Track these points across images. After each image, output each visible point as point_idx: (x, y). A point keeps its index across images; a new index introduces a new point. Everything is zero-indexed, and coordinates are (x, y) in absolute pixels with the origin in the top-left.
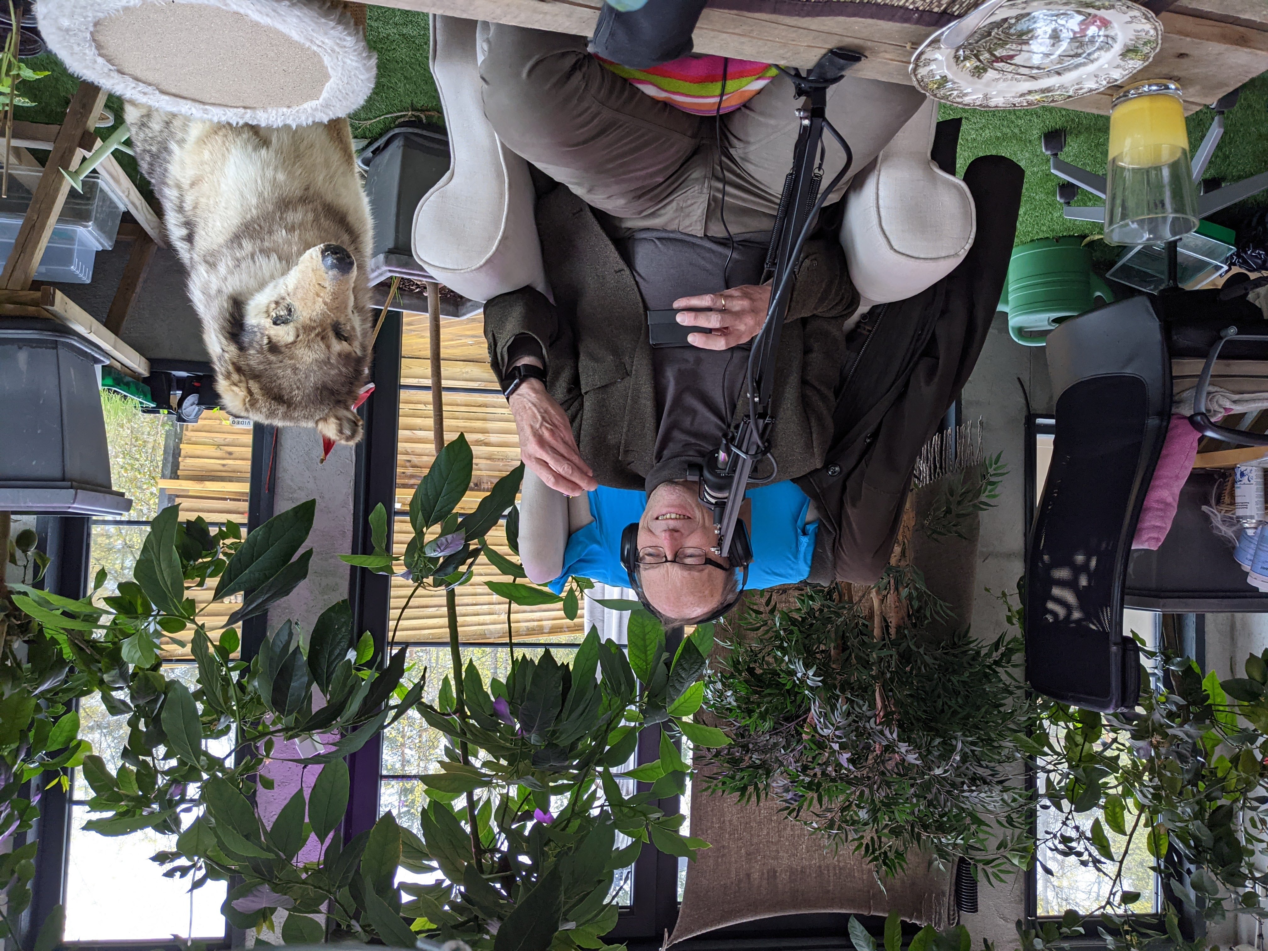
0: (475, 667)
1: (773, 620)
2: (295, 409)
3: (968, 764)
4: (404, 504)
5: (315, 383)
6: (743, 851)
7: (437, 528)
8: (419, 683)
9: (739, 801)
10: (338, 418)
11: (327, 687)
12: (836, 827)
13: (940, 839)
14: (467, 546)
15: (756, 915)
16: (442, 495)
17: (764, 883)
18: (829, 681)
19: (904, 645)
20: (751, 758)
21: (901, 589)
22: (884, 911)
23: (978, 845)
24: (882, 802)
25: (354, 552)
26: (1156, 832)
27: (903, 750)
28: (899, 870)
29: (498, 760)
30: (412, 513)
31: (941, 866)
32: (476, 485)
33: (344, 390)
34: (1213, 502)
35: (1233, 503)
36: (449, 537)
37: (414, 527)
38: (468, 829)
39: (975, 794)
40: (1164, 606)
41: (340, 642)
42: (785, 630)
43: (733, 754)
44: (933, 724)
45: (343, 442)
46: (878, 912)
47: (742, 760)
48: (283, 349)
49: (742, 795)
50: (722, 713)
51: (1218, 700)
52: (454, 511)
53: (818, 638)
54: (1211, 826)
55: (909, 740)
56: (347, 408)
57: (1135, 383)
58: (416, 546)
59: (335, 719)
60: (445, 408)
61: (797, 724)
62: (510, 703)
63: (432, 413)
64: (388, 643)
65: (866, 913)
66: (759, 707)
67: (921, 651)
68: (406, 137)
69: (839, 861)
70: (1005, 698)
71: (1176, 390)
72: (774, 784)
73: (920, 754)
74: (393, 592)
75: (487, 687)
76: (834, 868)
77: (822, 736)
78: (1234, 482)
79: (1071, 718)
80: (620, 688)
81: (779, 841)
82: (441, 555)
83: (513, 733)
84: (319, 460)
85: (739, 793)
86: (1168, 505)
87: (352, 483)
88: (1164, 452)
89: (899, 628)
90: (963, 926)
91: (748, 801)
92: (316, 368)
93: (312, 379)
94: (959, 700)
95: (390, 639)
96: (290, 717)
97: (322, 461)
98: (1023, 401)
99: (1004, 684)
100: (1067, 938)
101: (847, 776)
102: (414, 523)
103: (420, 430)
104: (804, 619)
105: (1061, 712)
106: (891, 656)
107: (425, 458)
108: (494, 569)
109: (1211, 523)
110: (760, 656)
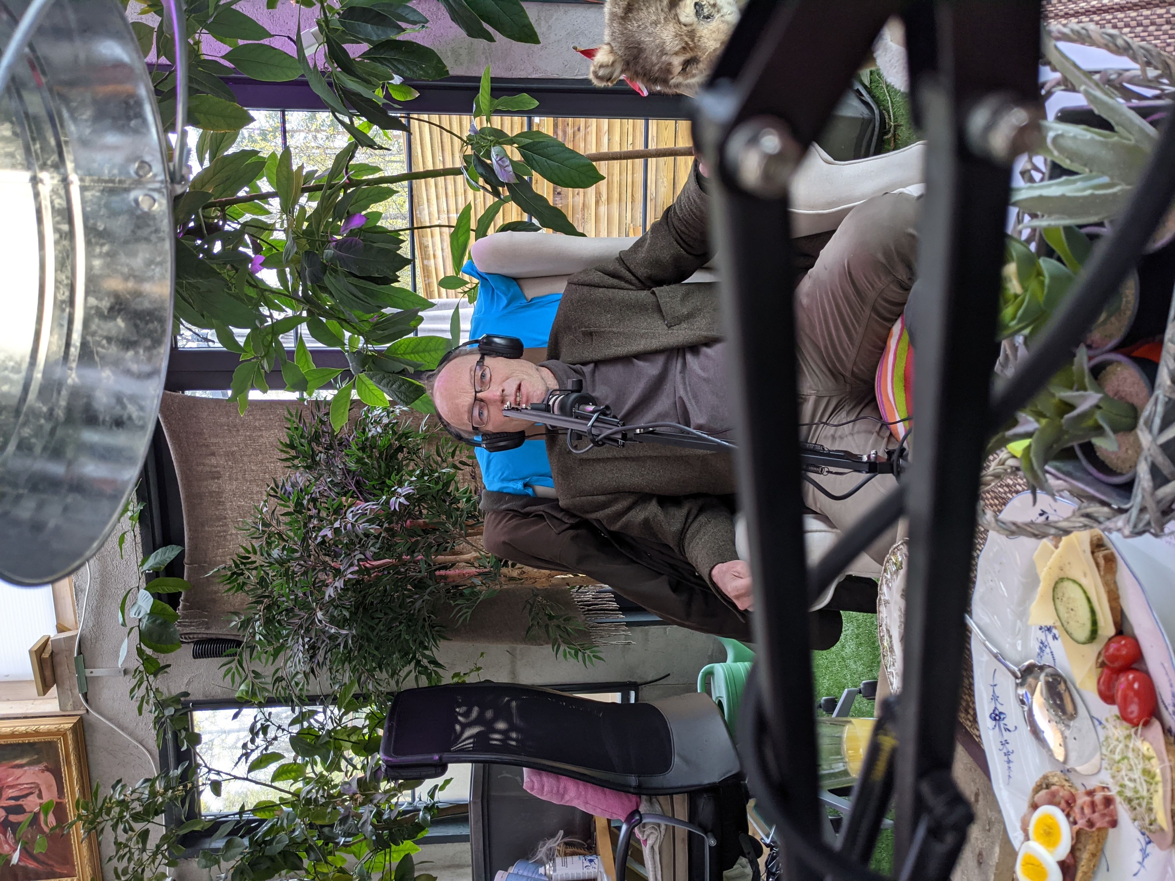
0: (391, 196)
1: (447, 467)
2: (620, 23)
3: (328, 641)
4: (538, 125)
5: (644, 42)
6: (235, 448)
7: (517, 157)
8: (375, 144)
9: (281, 443)
10: (613, 63)
11: (368, 59)
12: (264, 529)
13: (258, 620)
14: (502, 184)
15: (177, 461)
16: (548, 161)
17: (208, 469)
18: (395, 518)
19: (430, 582)
20: (321, 452)
21: (480, 578)
22: (189, 577)
23: (255, 653)
24: (289, 567)
25: (493, 80)
26: (275, 808)
27: (337, 584)
28: (229, 586)
29: (307, 220)
30: (530, 133)
31: (234, 623)
32: (559, 193)
33: (639, 69)
34: (566, 840)
35: (566, 855)
36: (510, 168)
37: (518, 135)
38: (242, 194)
39: (301, 648)
40: (475, 803)
41: (410, 69)
42: (439, 477)
43: (324, 436)
44: (361, 609)
45: (592, 69)
46: (188, 572)
47: (319, 444)
48: (673, 12)
49: (287, 445)
50: (360, 425)
51: (394, 855)
52: (534, 172)
53: (432, 507)
54: (284, 853)
55: (345, 590)
56: (623, 72)
57: (665, 764)
58: (500, 138)
59: (339, 66)
60: (630, 161)
61: (354, 492)
62: (360, 229)
63: (625, 149)
64: (409, 114)
65: (186, 560)
66: (368, 457)
67: (426, 597)
68: (871, 120)
69: (231, 535)
70: (387, 672)
71: (661, 798)
72: (298, 474)
73: (334, 600)
74: (455, 118)
75: (374, 208)
76: (225, 531)
77: (345, 513)
78: (584, 855)
79: (372, 730)
80: (378, 329)
81: (247, 481)
82: (493, 161)
83: (332, 233)
84: (576, 45)
85: (288, 442)
86: (563, 797)
87: (556, 76)
88: (607, 791)
89: (445, 577)
90: (180, 647)
91: (282, 451)
92: (657, 42)
93: (648, 39)
94: (383, 633)
95: (411, 116)
96: (339, 24)
97: (575, 48)
98: (650, 679)
99: (400, 670)
100: (176, 736)
101: (310, 538)
102: (521, 135)
103: (609, 140)
104: (449, 494)
105: (377, 721)
106: (420, 572)
107: (582, 145)
108: (481, 212)
109: (549, 839)
110: (414, 457)
